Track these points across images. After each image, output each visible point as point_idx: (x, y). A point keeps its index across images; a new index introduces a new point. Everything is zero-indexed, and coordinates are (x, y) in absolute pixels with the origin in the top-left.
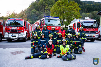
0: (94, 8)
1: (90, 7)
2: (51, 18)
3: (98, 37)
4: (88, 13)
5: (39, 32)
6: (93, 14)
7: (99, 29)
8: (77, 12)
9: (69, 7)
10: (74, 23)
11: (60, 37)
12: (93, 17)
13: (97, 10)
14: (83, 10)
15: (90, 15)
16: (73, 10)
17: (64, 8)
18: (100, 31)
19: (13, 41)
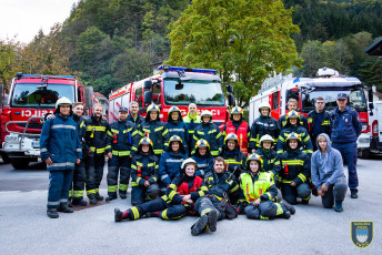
0: (356, 19)
1: (337, 15)
2: (189, 75)
3: (367, 145)
4: (328, 43)
5: (157, 130)
6: (352, 47)
7: (371, 114)
8: (285, 41)
9: (247, 18)
10: (273, 90)
11: (231, 146)
12: (351, 57)
13: (366, 28)
14: (309, 27)
15: (337, 51)
16: (266, 34)
17: (228, 26)
18: (376, 122)
19: (31, 163)
